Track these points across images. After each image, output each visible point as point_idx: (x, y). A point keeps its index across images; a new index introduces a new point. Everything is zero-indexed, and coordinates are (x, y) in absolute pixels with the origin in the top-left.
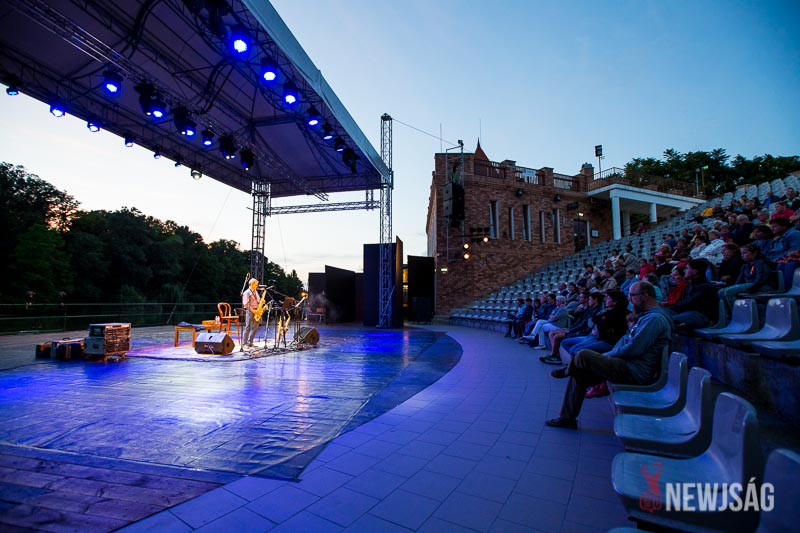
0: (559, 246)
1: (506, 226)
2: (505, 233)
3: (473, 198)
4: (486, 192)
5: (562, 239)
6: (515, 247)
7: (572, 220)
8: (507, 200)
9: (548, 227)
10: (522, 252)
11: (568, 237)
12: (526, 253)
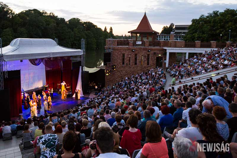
0: (149, 67)
1: (128, 61)
2: (127, 64)
3: (116, 54)
5: (151, 64)
6: (131, 68)
7: (156, 57)
8: (129, 53)
9: (145, 61)
10: (133, 69)
11: (153, 63)
12: (134, 69)
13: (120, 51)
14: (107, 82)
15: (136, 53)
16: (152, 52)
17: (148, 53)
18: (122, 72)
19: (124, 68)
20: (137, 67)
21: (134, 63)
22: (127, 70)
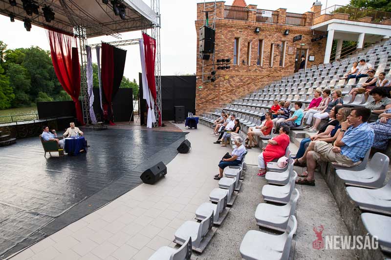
0: (283, 69)
1: (245, 56)
2: (243, 61)
4: (231, 31)
5: (286, 64)
6: (250, 70)
7: (296, 49)
8: (247, 36)
9: (276, 55)
10: (255, 74)
11: (290, 62)
12: (257, 74)
13: (229, 31)
14: (202, 103)
15: (261, 38)
16: (291, 37)
17: (283, 39)
18: (234, 80)
19: (238, 71)
20: (262, 68)
21: (257, 61)
22: (242, 76)
